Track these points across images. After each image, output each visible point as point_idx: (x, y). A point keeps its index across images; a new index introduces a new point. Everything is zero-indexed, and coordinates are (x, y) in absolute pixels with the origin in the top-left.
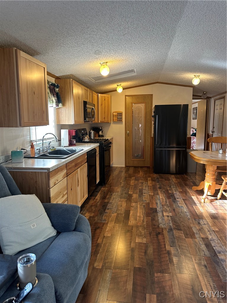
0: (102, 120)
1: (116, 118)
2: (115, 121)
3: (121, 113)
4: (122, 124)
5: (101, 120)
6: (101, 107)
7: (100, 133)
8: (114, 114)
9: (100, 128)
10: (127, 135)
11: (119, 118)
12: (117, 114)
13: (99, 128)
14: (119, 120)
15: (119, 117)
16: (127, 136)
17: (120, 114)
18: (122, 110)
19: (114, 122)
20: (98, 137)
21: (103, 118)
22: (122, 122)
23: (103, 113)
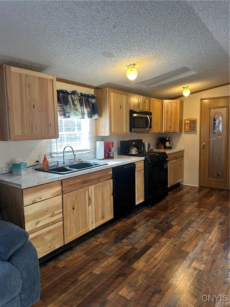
0: (166, 129)
1: (188, 126)
2: (186, 130)
3: (194, 121)
4: (196, 134)
5: (165, 130)
6: (167, 115)
7: (167, 144)
8: (186, 121)
9: (166, 139)
10: (202, 148)
11: (192, 127)
12: (189, 121)
14: (192, 130)
15: (192, 125)
16: (202, 149)
17: (193, 122)
18: (197, 116)
19: (186, 132)
20: (164, 149)
21: (169, 127)
22: (196, 131)
23: (169, 121)
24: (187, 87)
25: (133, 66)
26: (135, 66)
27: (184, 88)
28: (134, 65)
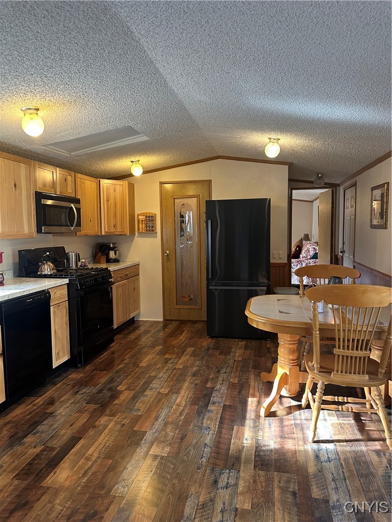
0: (108, 229)
1: (143, 225)
2: (141, 231)
3: (152, 217)
4: (156, 237)
5: (106, 230)
6: (107, 204)
7: (112, 254)
8: (140, 217)
9: (110, 246)
10: (166, 258)
11: (149, 226)
12: (144, 217)
13: (108, 245)
14: (150, 230)
15: (150, 224)
16: (165, 261)
17: (150, 219)
18: (156, 210)
19: (141, 234)
20: (107, 262)
21: (112, 225)
22: (156, 233)
23: (112, 216)
24: (138, 161)
25: (35, 112)
26: (39, 112)
27: (132, 162)
28: (37, 110)
